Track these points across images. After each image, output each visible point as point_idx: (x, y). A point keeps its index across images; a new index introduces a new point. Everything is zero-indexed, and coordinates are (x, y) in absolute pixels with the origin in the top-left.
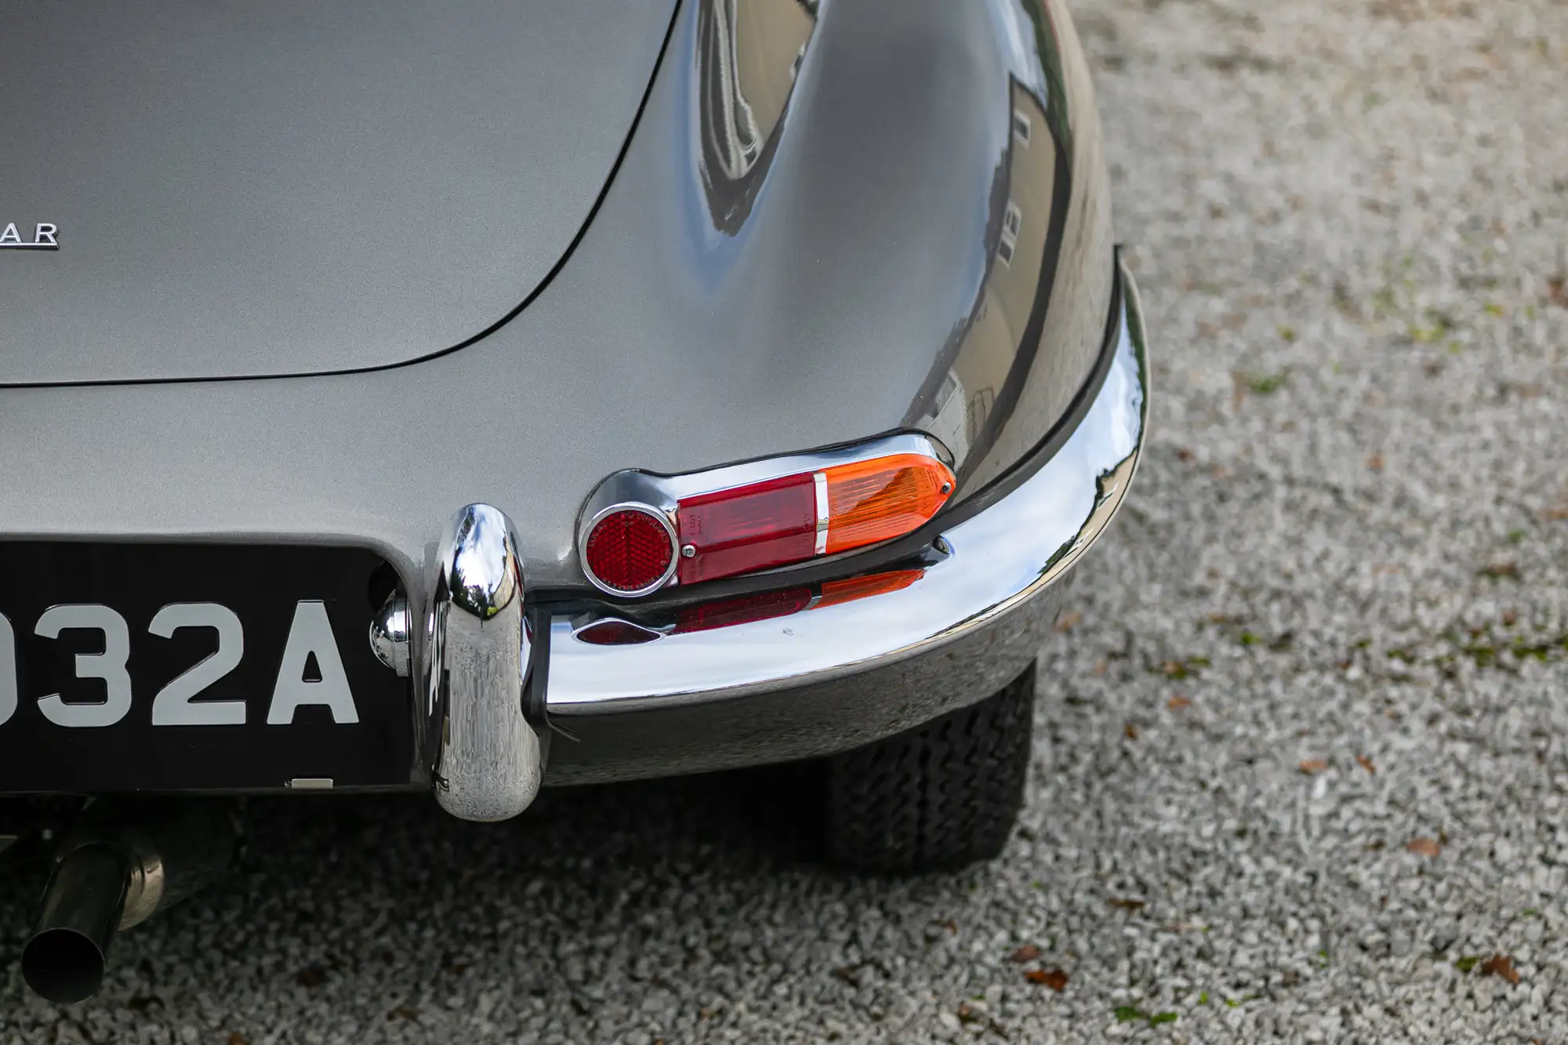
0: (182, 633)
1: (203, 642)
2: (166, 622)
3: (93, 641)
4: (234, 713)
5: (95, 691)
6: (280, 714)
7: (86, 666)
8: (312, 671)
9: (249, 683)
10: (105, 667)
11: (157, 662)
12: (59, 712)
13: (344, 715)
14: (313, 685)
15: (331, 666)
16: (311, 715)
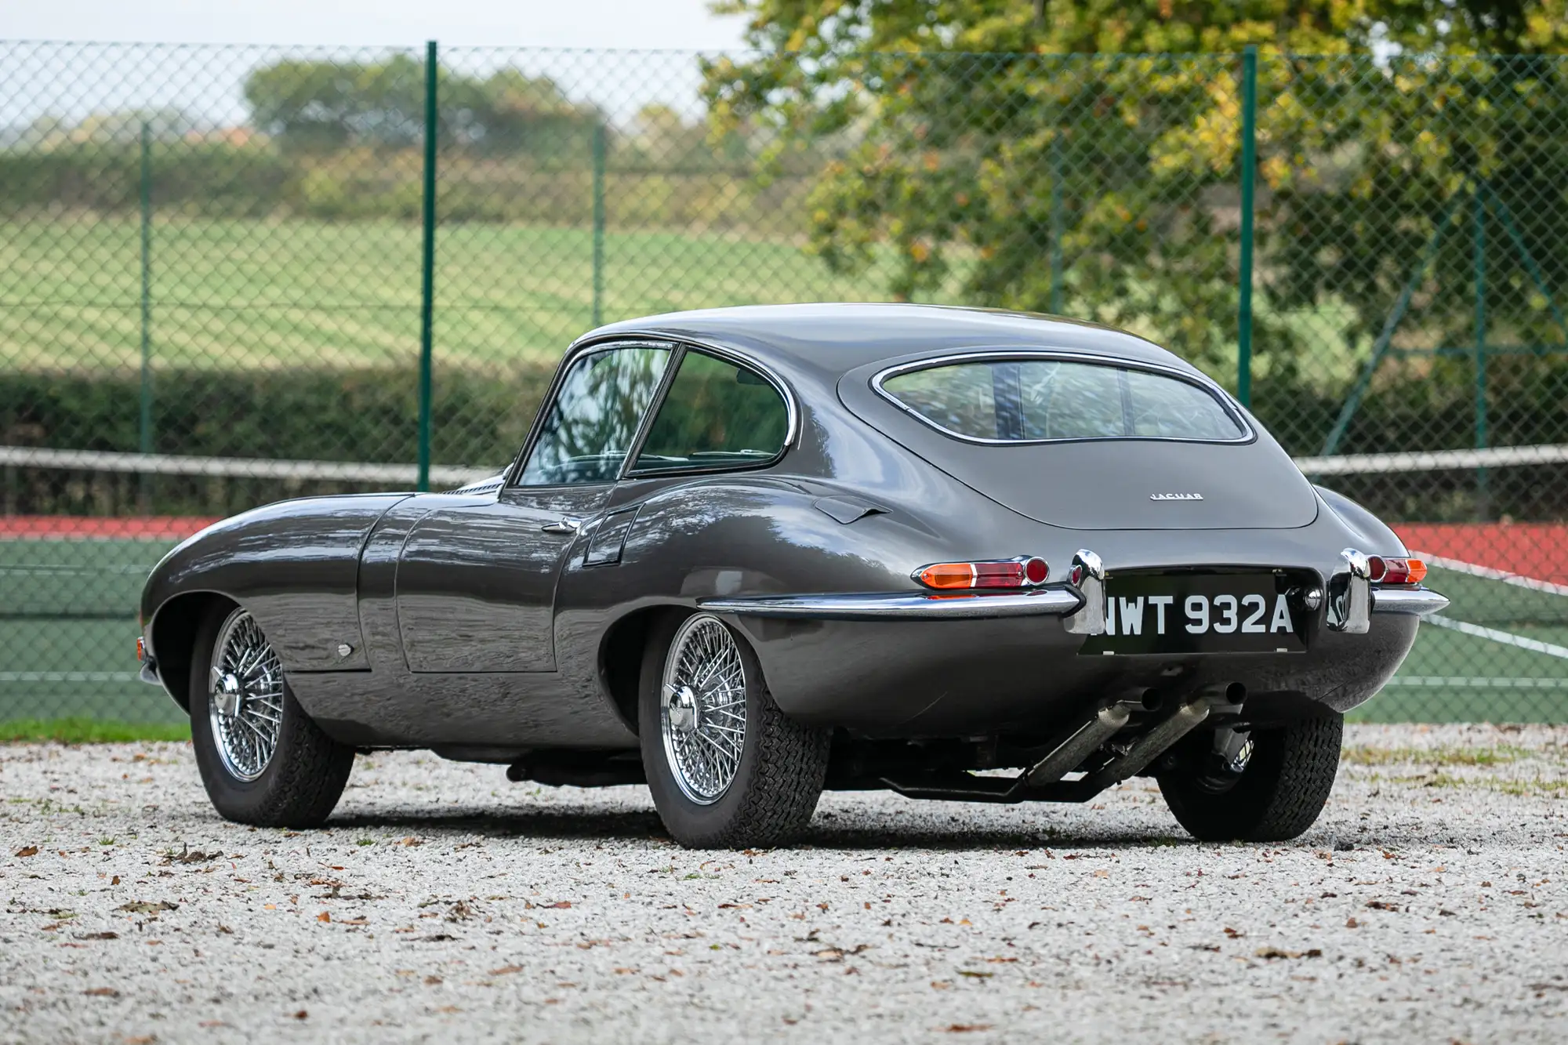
0: (1251, 604)
1: (1254, 606)
2: (1246, 601)
3: (1228, 606)
4: (1262, 629)
5: (1227, 622)
6: (1274, 630)
7: (1226, 614)
8: (1282, 617)
9: (1266, 619)
10: (1231, 614)
11: (1244, 612)
12: (1219, 628)
13: (1290, 629)
14: (1282, 620)
15: (1286, 615)
16: (1281, 629)
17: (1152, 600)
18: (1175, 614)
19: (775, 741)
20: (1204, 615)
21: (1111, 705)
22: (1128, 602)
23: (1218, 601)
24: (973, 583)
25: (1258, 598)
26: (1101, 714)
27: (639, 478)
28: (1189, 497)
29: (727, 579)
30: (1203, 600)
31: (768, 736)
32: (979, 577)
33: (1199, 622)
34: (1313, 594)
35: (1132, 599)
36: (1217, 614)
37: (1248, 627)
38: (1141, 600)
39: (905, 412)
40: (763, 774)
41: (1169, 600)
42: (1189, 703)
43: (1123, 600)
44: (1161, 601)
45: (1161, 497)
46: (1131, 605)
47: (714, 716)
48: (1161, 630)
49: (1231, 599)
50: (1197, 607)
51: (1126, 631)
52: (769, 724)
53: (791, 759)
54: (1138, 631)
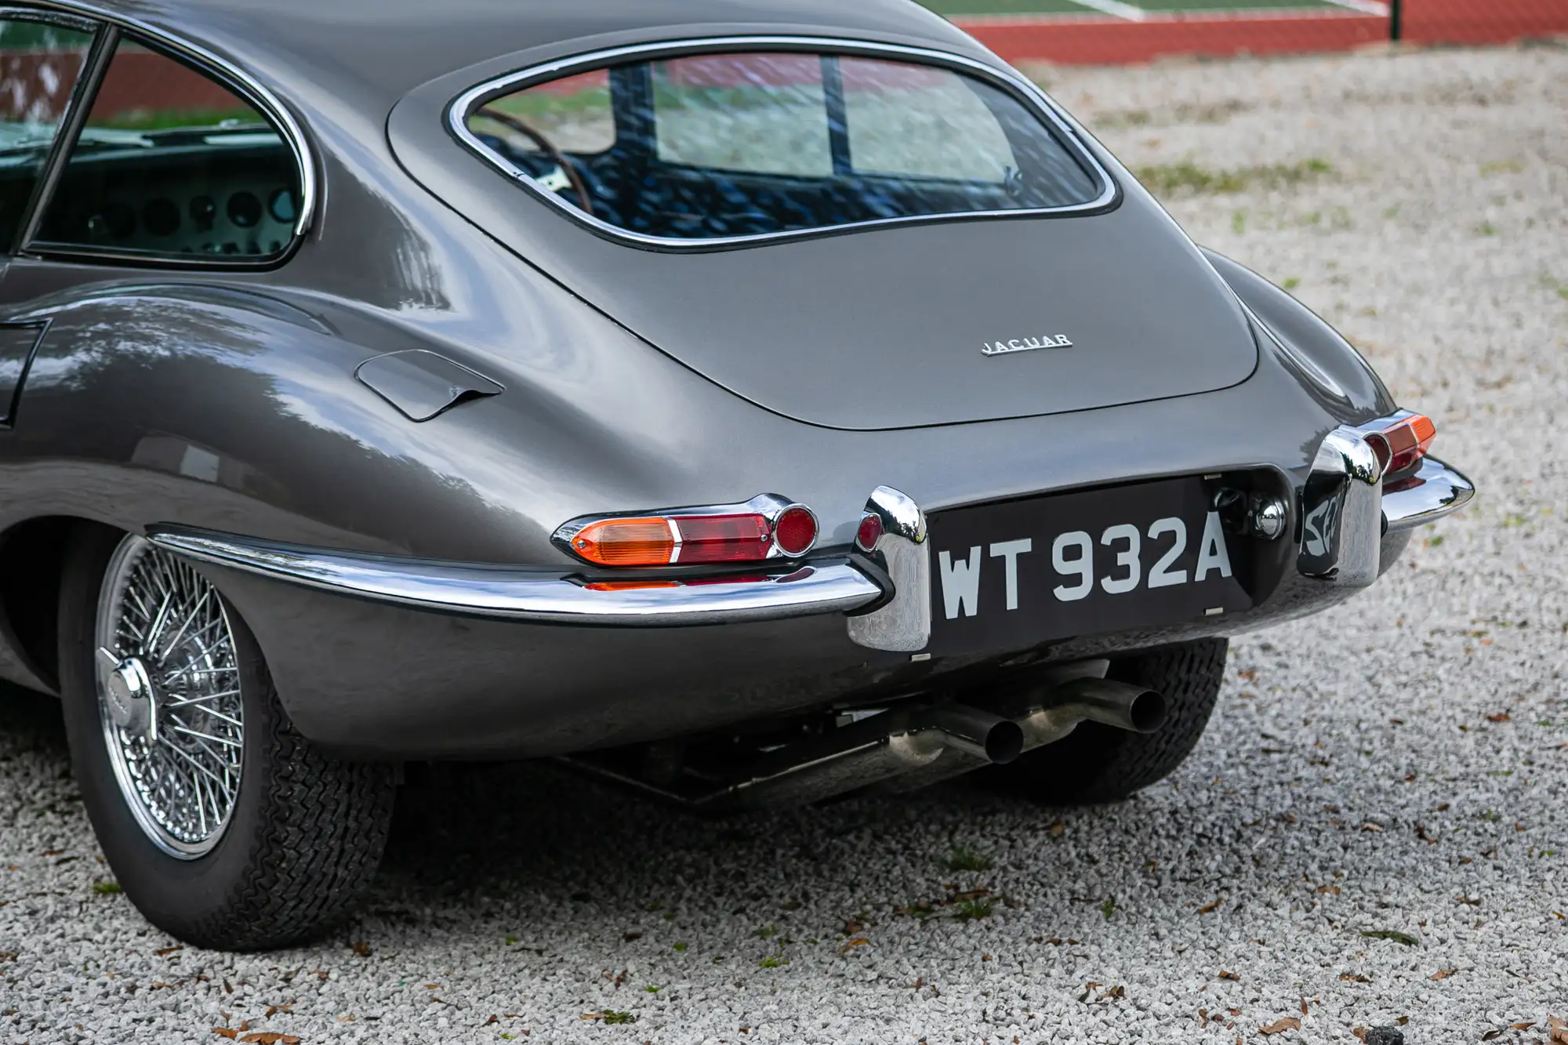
0: (1163, 536)
1: (1169, 538)
2: (1156, 530)
3: (1123, 544)
4: (1181, 577)
5: (1123, 573)
6: (1200, 576)
7: (1122, 559)
8: (1213, 551)
9: (1187, 561)
10: (1130, 558)
11: (1151, 552)
12: (1110, 586)
13: (1226, 572)
14: (1213, 561)
15: (1221, 547)
16: (1213, 573)
17: (996, 550)
18: (1036, 570)
19: (297, 788)
20: (1084, 566)
21: (913, 727)
22: (953, 560)
23: (1108, 537)
24: (675, 556)
25: (1176, 524)
26: (895, 741)
27: (48, 257)
28: (1048, 342)
29: (199, 461)
30: (1082, 538)
31: (286, 779)
32: (684, 543)
33: (1075, 580)
34: (1270, 510)
35: (960, 554)
36: (1106, 563)
37: (1159, 578)
38: (976, 552)
39: (514, 180)
40: (278, 842)
41: (1025, 545)
42: (1046, 707)
43: (944, 557)
44: (1010, 550)
45: (1000, 347)
46: (960, 564)
47: (187, 714)
48: (1012, 603)
49: (1129, 531)
50: (1072, 553)
51: (951, 613)
52: (287, 758)
53: (327, 816)
54: (971, 610)
